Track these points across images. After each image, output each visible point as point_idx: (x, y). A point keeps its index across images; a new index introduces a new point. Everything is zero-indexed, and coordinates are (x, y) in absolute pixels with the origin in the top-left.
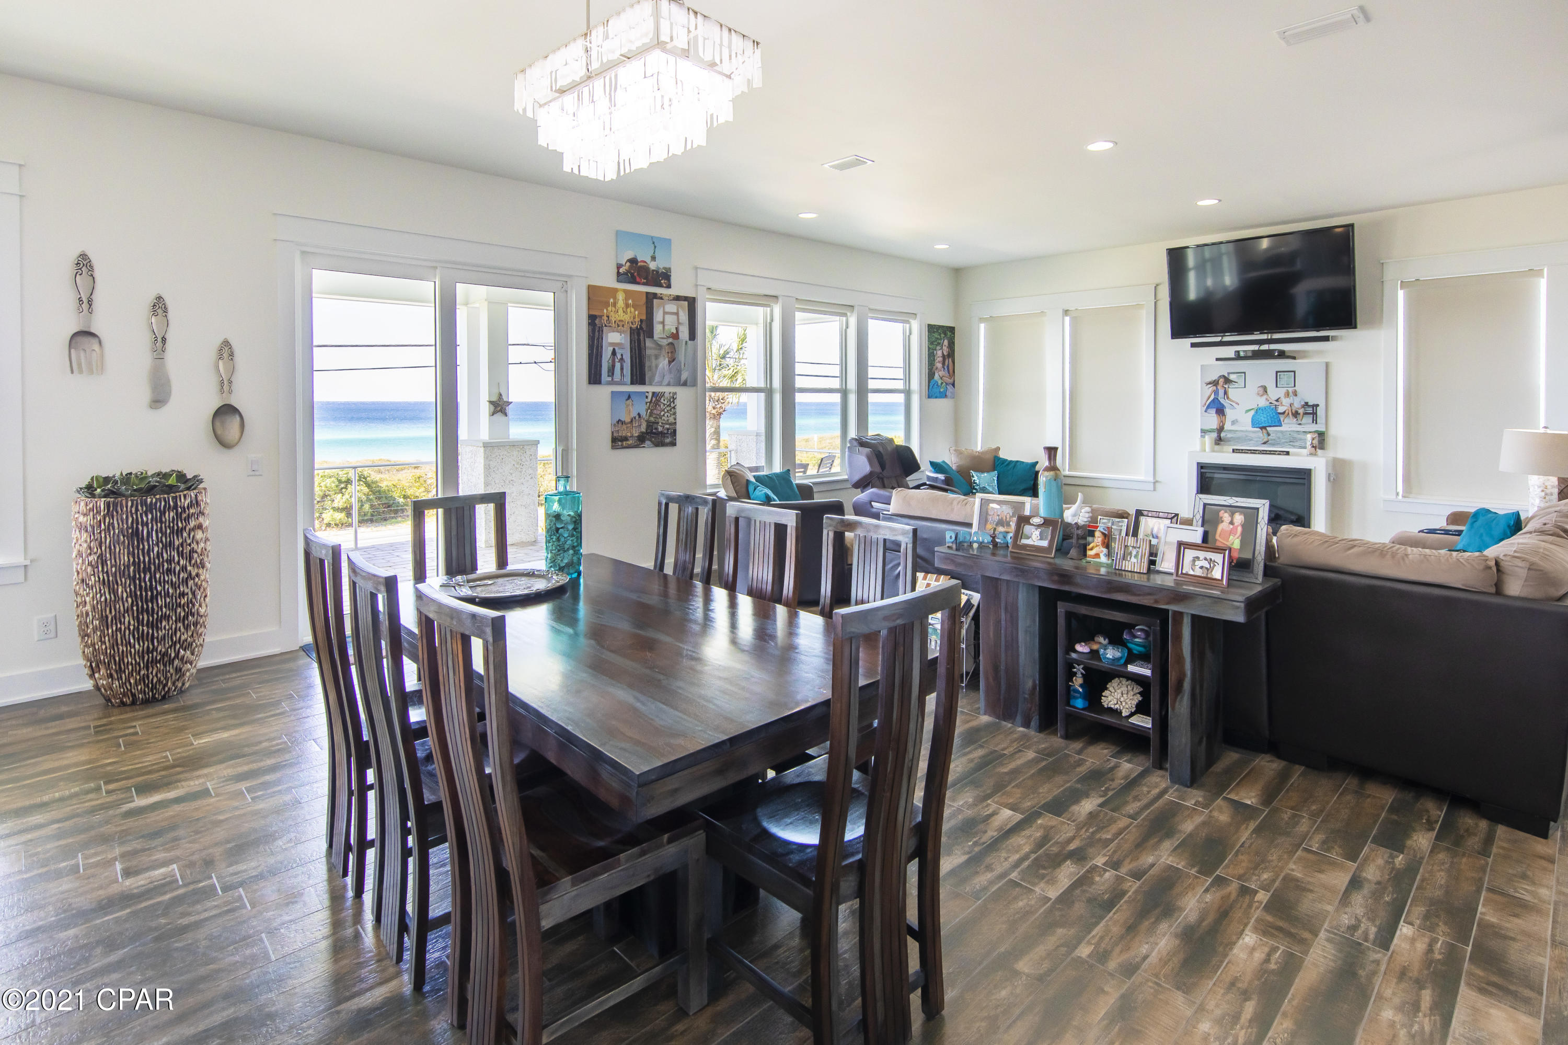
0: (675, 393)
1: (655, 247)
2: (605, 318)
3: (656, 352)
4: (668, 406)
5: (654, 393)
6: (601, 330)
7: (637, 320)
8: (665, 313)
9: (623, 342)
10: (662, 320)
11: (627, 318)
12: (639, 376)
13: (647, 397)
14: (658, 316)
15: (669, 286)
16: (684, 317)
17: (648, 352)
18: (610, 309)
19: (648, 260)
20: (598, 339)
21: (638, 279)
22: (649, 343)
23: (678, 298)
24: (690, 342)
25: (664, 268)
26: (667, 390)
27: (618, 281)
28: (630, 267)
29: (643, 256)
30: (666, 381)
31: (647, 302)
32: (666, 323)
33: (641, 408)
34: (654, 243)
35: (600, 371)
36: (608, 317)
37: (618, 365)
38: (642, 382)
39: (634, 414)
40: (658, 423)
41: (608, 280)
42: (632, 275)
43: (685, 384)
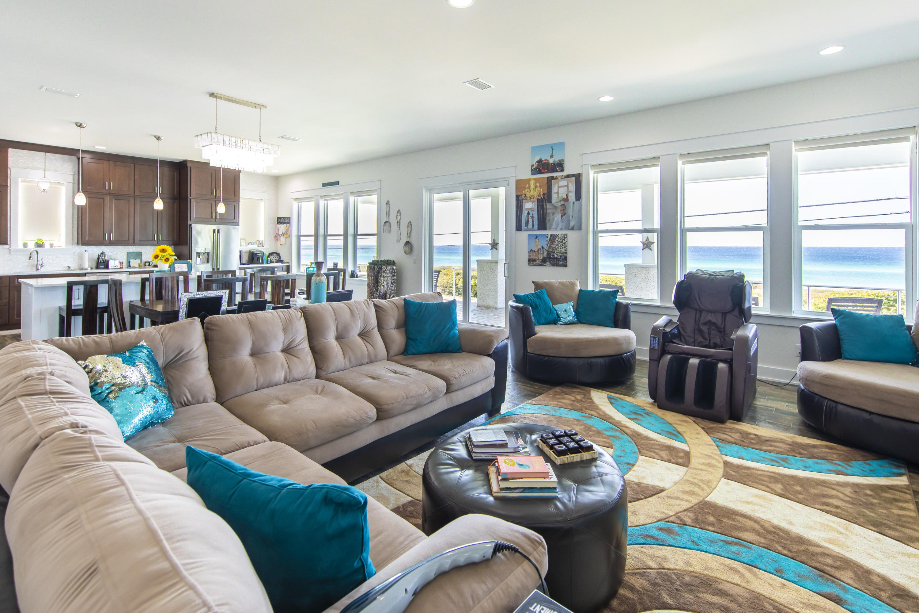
0: (567, 235)
1: (553, 149)
2: (524, 196)
3: (553, 211)
4: (561, 242)
5: (551, 235)
6: (522, 203)
7: (542, 193)
8: (559, 187)
9: (533, 207)
10: (556, 191)
11: (536, 193)
12: (542, 225)
13: (547, 237)
14: (554, 189)
15: (562, 170)
16: (572, 187)
17: (548, 211)
18: (526, 190)
19: (548, 158)
20: (520, 207)
21: (542, 171)
22: (548, 206)
23: (568, 176)
24: (576, 203)
25: (559, 160)
26: (560, 233)
27: (532, 174)
28: (538, 165)
29: (546, 157)
30: (559, 228)
31: (547, 183)
32: (560, 193)
33: (544, 243)
34: (552, 147)
35: (521, 223)
36: (525, 195)
37: (530, 220)
38: (545, 229)
39: (539, 247)
40: (554, 252)
41: (526, 174)
42: (539, 169)
43: (573, 229)
